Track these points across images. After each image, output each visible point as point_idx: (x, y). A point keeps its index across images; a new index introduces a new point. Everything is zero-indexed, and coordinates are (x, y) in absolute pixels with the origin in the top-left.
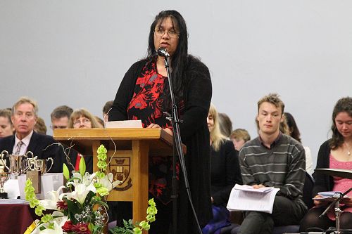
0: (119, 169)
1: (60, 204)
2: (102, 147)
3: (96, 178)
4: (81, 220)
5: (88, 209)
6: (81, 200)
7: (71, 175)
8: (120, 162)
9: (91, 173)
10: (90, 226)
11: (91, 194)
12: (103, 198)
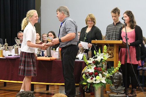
0: (110, 52)
1: (93, 62)
2: (105, 46)
3: (103, 55)
4: (99, 66)
5: (101, 63)
6: (99, 61)
7: (96, 53)
8: (110, 50)
9: (102, 53)
10: (102, 68)
11: (102, 59)
12: (105, 60)
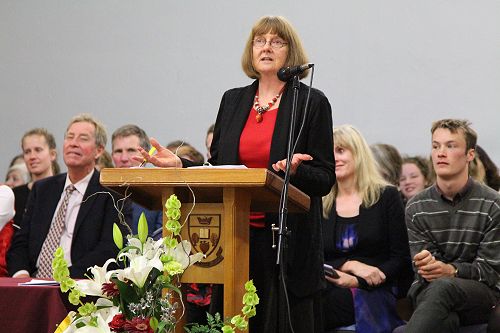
0: (203, 233)
1: (108, 288)
2: (173, 198)
3: (162, 247)
4: (139, 312)
5: (150, 296)
6: (140, 281)
7: (125, 242)
8: (205, 222)
10: (153, 322)
11: (155, 273)
12: (174, 278)
